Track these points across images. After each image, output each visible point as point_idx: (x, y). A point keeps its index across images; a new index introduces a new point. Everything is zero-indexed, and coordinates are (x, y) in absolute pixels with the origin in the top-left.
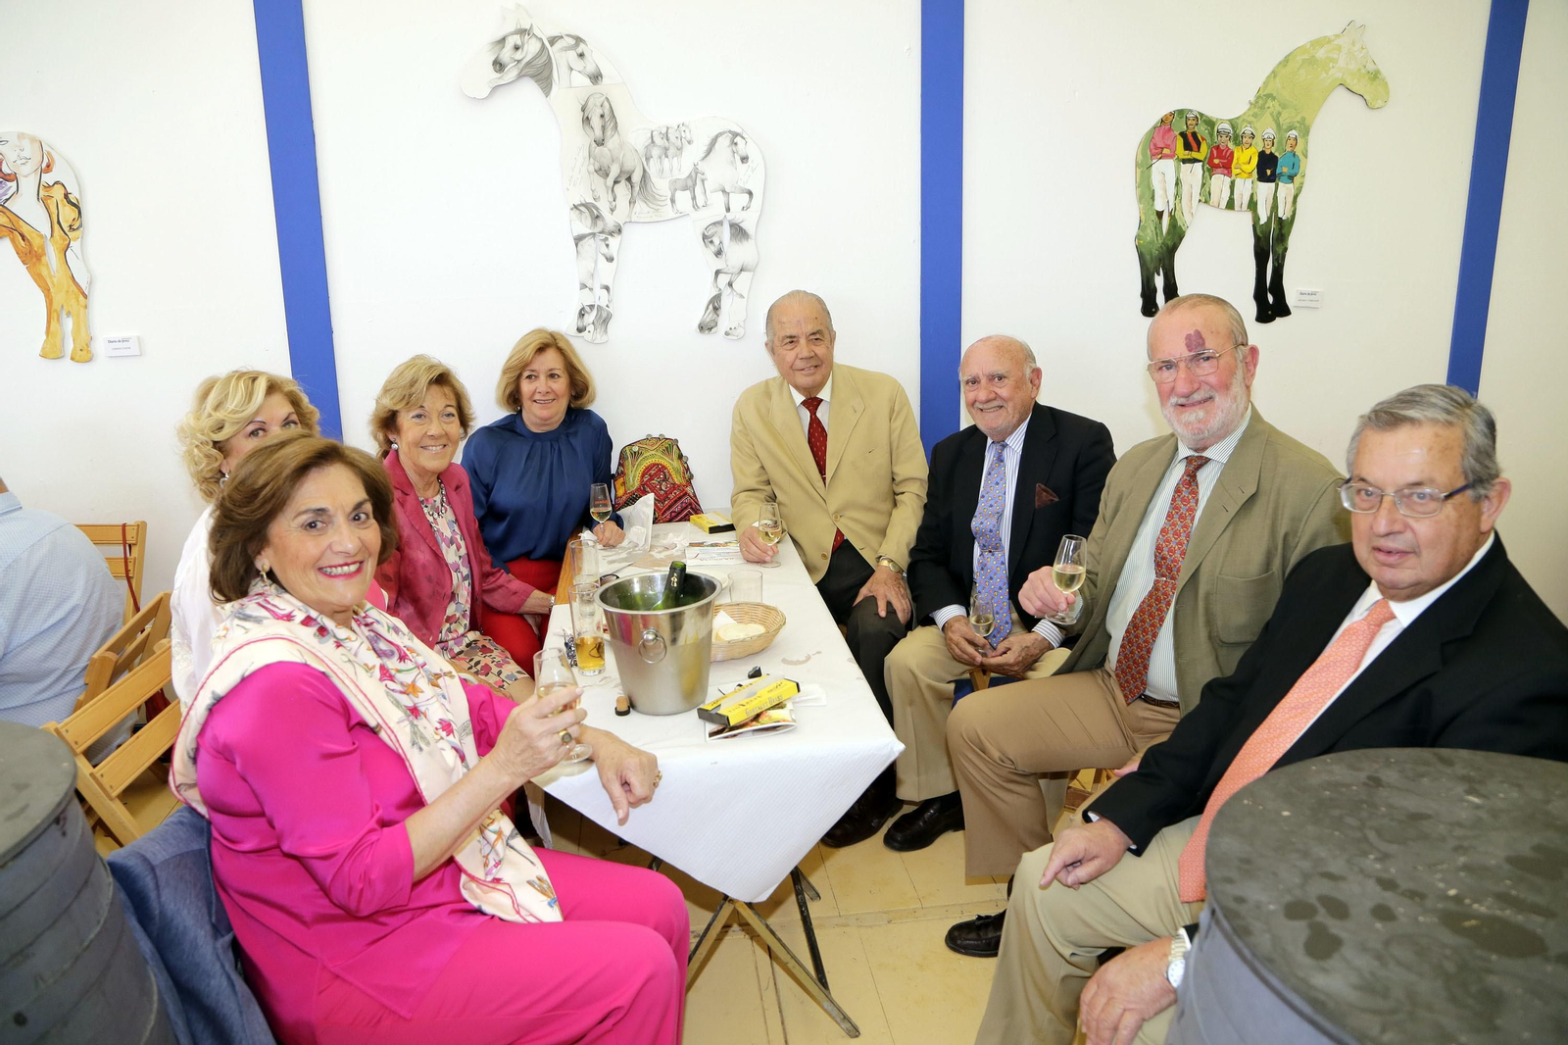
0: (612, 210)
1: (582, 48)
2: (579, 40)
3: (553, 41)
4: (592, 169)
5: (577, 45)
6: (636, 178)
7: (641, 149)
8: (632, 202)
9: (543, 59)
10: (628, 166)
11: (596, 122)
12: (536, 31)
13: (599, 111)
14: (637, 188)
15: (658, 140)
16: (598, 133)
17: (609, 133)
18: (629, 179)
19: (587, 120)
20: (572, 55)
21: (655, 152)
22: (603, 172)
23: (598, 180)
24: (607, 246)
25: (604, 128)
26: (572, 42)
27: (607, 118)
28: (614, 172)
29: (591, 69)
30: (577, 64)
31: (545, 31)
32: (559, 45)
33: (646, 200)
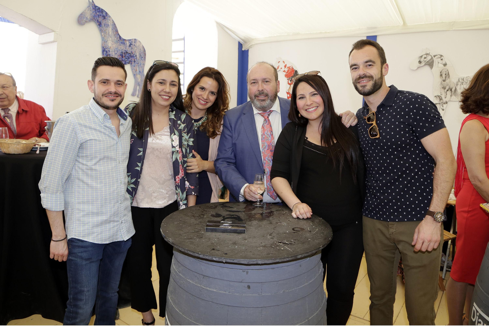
0: (445, 98)
1: (442, 58)
2: (441, 56)
3: (435, 56)
4: (441, 87)
5: (441, 57)
6: (453, 90)
7: (455, 83)
8: (451, 96)
9: (432, 60)
10: (451, 87)
11: (444, 76)
12: (430, 54)
13: (445, 73)
14: (453, 92)
15: (460, 80)
16: (444, 78)
17: (447, 78)
18: (451, 90)
19: (441, 75)
20: (440, 59)
21: (459, 83)
22: (444, 88)
23: (443, 90)
24: (443, 106)
25: (446, 77)
26: (440, 56)
27: (447, 75)
28: (447, 88)
29: (444, 63)
30: (441, 62)
31: (433, 54)
32: (436, 57)
33: (455, 95)
